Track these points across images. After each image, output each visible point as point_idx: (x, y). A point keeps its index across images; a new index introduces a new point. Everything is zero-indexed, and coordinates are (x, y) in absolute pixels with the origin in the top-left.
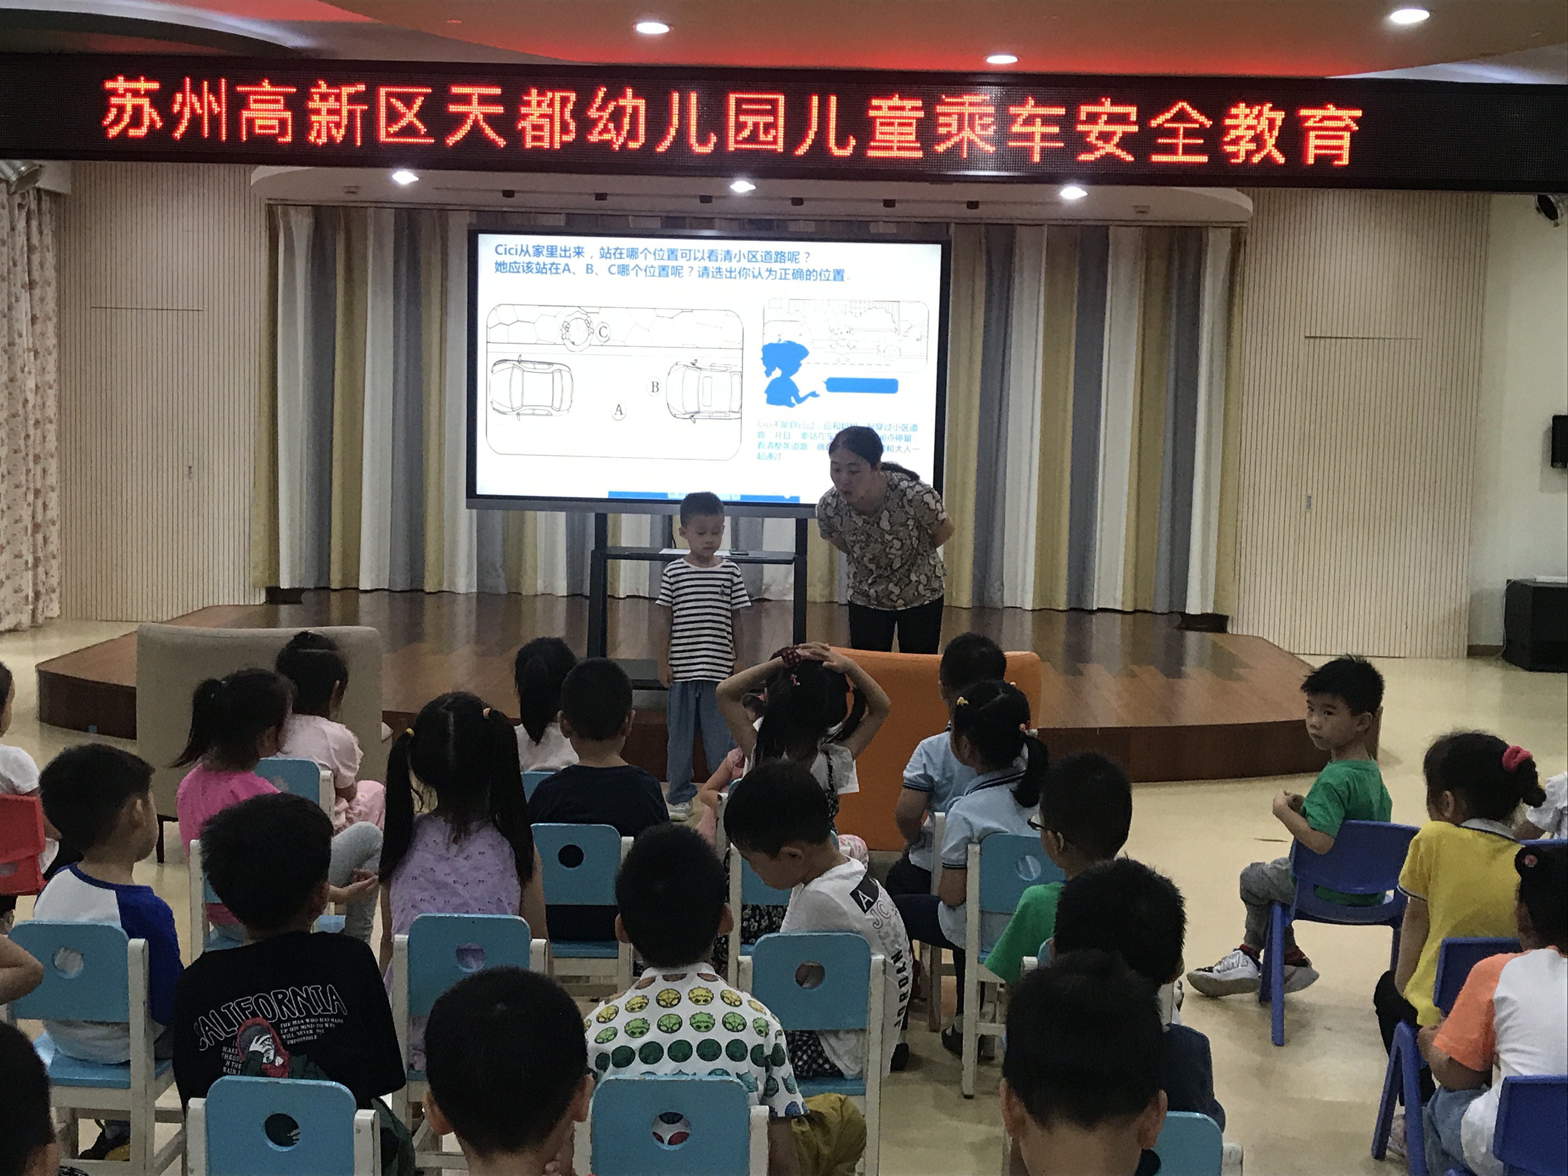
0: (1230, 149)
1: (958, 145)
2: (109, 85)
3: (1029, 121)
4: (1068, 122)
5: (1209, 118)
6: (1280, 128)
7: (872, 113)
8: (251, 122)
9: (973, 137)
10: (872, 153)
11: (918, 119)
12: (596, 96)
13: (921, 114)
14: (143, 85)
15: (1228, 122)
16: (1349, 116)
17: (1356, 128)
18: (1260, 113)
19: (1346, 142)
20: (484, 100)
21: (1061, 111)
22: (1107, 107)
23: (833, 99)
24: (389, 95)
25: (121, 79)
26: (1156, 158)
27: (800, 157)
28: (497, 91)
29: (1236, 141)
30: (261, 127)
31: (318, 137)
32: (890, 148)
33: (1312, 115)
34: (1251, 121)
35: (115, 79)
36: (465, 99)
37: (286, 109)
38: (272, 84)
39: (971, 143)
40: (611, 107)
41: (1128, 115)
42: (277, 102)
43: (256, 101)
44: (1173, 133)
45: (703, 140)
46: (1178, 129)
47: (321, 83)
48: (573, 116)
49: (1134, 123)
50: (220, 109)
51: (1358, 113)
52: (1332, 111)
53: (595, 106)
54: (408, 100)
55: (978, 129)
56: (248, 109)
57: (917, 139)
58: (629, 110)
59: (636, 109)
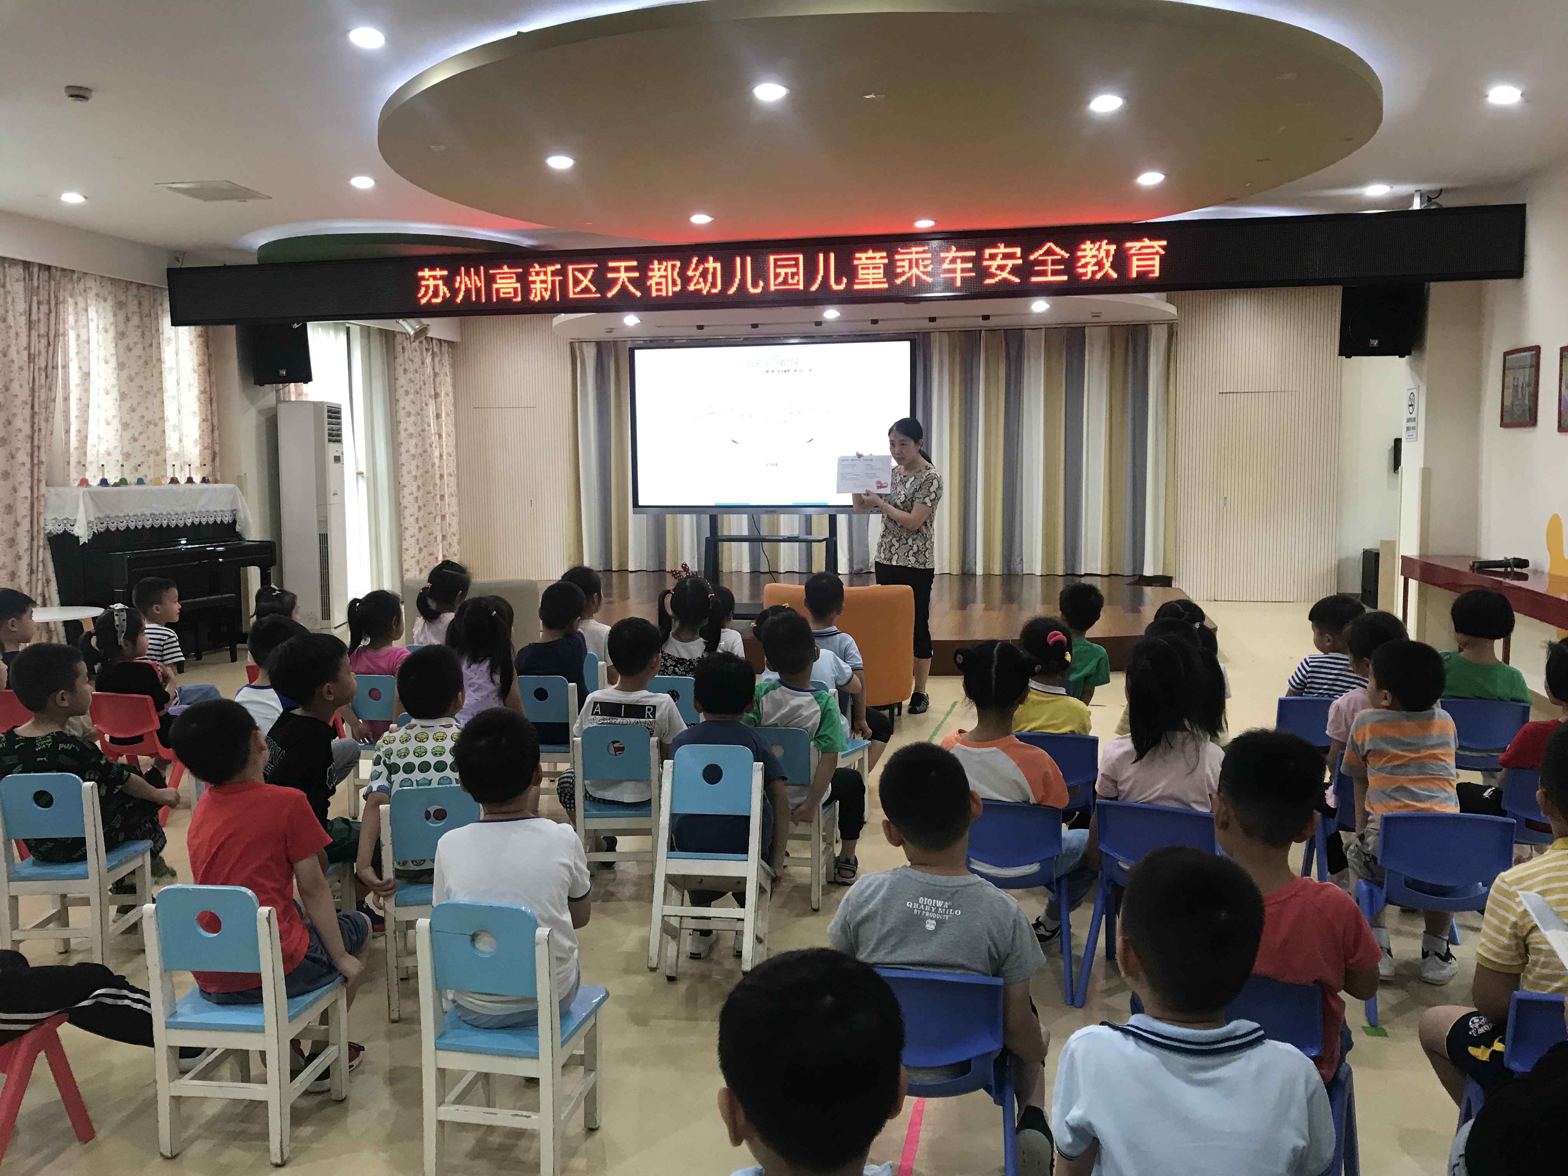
0: (1081, 270)
1: (909, 279)
2: (420, 274)
3: (953, 261)
4: (977, 261)
5: (1067, 252)
6: (1114, 256)
7: (856, 262)
8: (498, 290)
9: (918, 273)
10: (856, 287)
11: (884, 264)
12: (692, 262)
13: (886, 261)
14: (438, 273)
15: (1080, 254)
16: (1158, 245)
17: (1162, 252)
18: (1100, 246)
19: (1157, 262)
20: (628, 269)
21: (973, 254)
22: (1002, 249)
23: (832, 255)
24: (574, 270)
25: (426, 270)
26: (1034, 279)
27: (813, 292)
28: (635, 263)
29: (1085, 266)
30: (504, 293)
31: (535, 297)
32: (868, 283)
33: (1134, 246)
34: (1095, 253)
35: (423, 271)
36: (617, 270)
37: (517, 281)
38: (509, 268)
39: (917, 277)
40: (701, 268)
41: (1015, 253)
42: (512, 278)
43: (500, 278)
44: (1044, 263)
45: (755, 285)
46: (1046, 261)
47: (536, 265)
48: (679, 275)
49: (1019, 258)
50: (481, 284)
51: (1164, 243)
52: (1147, 242)
53: (691, 269)
54: (584, 272)
55: (921, 268)
56: (496, 283)
57: (884, 277)
58: (711, 270)
59: (715, 269)
